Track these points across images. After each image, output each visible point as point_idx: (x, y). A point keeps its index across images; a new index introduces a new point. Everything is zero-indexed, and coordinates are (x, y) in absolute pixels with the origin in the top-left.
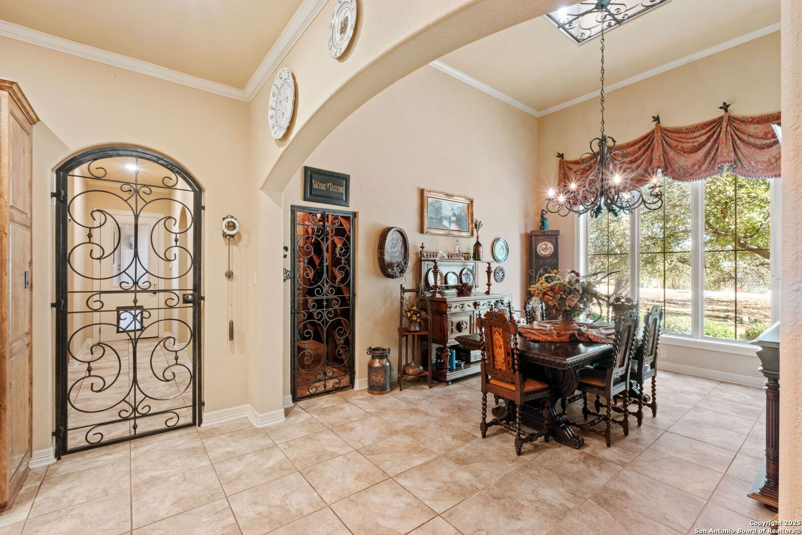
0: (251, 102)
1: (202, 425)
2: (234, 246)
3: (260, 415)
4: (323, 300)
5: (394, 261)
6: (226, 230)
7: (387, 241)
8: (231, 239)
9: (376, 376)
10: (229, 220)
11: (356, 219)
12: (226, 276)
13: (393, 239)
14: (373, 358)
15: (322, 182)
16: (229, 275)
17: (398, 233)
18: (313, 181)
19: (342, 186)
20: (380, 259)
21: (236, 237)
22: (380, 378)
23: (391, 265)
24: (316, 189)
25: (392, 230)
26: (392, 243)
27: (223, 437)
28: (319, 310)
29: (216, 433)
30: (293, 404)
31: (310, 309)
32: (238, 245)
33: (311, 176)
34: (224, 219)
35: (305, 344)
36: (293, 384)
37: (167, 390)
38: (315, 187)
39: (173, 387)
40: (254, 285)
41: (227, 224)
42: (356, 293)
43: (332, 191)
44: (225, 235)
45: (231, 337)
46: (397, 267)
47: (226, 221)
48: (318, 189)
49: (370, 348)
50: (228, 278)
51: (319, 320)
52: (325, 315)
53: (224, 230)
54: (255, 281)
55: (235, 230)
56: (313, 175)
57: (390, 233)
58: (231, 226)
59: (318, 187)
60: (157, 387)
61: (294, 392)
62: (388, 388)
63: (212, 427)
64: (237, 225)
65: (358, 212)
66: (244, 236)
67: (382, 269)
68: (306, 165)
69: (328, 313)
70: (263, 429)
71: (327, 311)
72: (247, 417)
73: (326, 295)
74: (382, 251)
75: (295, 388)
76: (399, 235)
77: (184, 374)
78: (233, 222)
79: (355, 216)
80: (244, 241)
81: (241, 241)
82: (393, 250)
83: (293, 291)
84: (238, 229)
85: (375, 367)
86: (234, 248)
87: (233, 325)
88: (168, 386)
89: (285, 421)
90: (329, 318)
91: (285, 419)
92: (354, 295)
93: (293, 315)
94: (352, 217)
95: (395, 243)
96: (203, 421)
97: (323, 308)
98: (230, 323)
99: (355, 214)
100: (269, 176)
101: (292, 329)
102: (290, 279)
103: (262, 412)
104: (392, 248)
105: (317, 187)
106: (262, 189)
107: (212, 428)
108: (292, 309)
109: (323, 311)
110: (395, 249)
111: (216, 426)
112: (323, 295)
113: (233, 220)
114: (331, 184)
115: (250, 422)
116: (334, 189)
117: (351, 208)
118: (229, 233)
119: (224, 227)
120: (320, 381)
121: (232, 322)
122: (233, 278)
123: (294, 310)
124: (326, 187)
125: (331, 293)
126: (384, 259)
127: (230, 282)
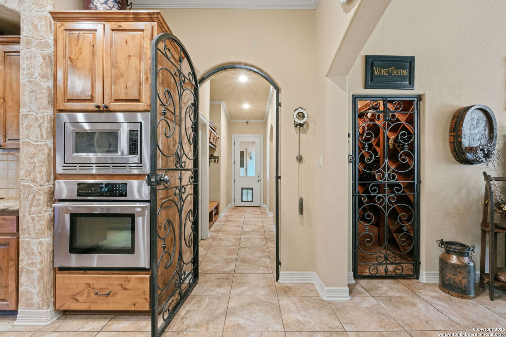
0: (316, 8)
1: (278, 281)
2: (303, 134)
3: (326, 288)
4: (384, 185)
5: (476, 144)
6: (296, 120)
7: (465, 121)
8: (301, 128)
9: (454, 275)
10: (299, 111)
11: (421, 103)
12: (297, 159)
13: (472, 119)
14: (448, 252)
15: (383, 68)
16: (300, 159)
17: (480, 112)
18: (375, 68)
19: (405, 69)
20: (454, 143)
21: (305, 126)
22: (461, 278)
23: (471, 149)
24: (377, 75)
25: (473, 108)
26: (472, 124)
27: (294, 299)
28: (381, 195)
29: (288, 292)
30: (354, 282)
31: (371, 193)
32: (306, 134)
33: (372, 64)
34: (295, 111)
35: (366, 225)
36: (354, 262)
37: (260, 242)
38: (376, 74)
39: (264, 241)
40: (321, 167)
41: (297, 116)
42: (422, 179)
43: (395, 76)
44: (296, 125)
45: (301, 212)
46: (481, 150)
47: (297, 112)
48: (380, 75)
49: (442, 240)
50: (298, 161)
51: (381, 204)
52: (386, 200)
53: (295, 120)
54: (321, 163)
55: (304, 119)
56: (374, 63)
57: (469, 112)
58: (301, 116)
59: (380, 73)
60: (255, 239)
61: (355, 270)
62: (472, 292)
63: (286, 284)
64: (306, 115)
65: (423, 95)
66: (311, 126)
67: (456, 154)
68: (366, 54)
69: (389, 198)
70: (329, 302)
71: (388, 197)
72: (313, 283)
73: (388, 180)
74: (457, 134)
75: (356, 266)
76: (481, 115)
77: (271, 233)
78: (302, 113)
79: (420, 100)
80: (311, 129)
81: (309, 130)
82: (473, 132)
83: (354, 174)
84: (306, 118)
85: (452, 263)
86: (303, 136)
87: (302, 201)
88: (261, 240)
89: (350, 300)
90: (390, 202)
91: (350, 298)
92: (419, 182)
93: (354, 197)
94: (416, 101)
95: (474, 123)
96: (280, 278)
97: (385, 193)
98: (300, 199)
99: (420, 98)
100: (336, 55)
101: (353, 211)
102: (352, 163)
103: (327, 286)
104: (470, 130)
105: (378, 74)
106: (327, 76)
107: (286, 286)
108: (354, 191)
109: (385, 196)
110: (476, 130)
111: (289, 285)
112: (385, 180)
113: (302, 111)
114: (393, 68)
115: (316, 290)
116: (397, 73)
117: (416, 91)
118: (300, 122)
119: (295, 117)
120: (381, 264)
121: (302, 199)
122: (302, 161)
123: (355, 193)
124: (388, 72)
125: (393, 179)
126: (460, 142)
127: (300, 165)
